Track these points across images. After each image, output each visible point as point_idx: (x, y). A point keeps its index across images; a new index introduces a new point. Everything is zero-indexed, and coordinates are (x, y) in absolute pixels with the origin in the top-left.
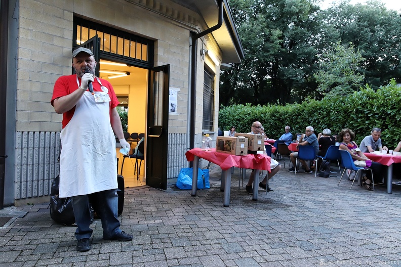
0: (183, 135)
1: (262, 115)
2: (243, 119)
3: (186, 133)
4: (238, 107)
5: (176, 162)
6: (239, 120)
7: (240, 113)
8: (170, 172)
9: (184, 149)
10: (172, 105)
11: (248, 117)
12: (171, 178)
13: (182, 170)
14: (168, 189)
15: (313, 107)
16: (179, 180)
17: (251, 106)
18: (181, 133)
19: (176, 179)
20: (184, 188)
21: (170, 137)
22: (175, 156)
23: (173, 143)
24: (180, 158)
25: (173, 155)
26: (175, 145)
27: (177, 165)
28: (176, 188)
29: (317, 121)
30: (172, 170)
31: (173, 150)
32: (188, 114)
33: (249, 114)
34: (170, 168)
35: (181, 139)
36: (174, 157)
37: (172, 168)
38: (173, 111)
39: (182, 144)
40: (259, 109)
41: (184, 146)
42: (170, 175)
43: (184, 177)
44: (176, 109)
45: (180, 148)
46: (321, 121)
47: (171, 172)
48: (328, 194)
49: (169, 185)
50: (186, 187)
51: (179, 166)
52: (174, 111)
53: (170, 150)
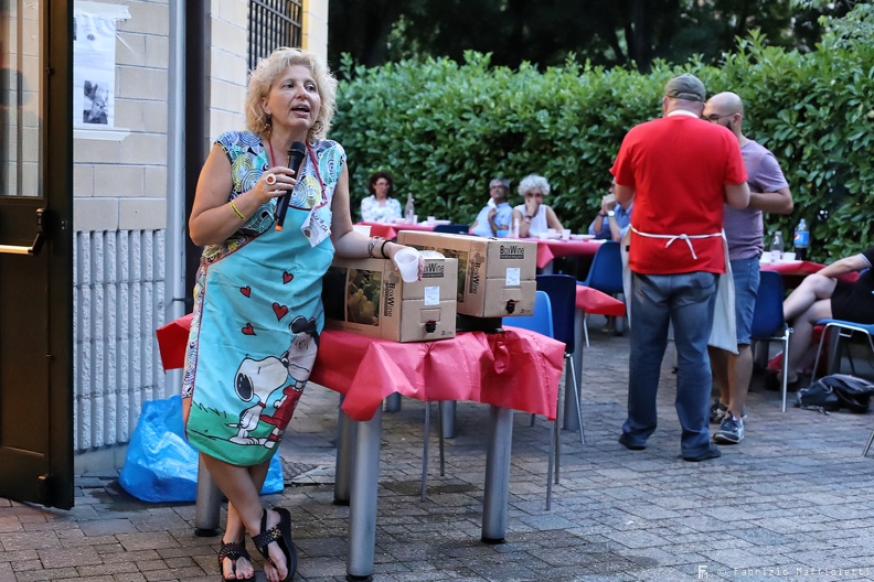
0: (149, 235)
1: (543, 116)
2: (452, 130)
3: (162, 224)
4: (427, 69)
5: (118, 368)
6: (429, 137)
7: (436, 104)
8: (87, 420)
9: (157, 306)
10: (90, 90)
11: (475, 122)
12: (95, 449)
13: (150, 409)
14: (83, 502)
15: (771, 85)
16: (133, 456)
17: (490, 68)
18: (137, 227)
19: (121, 452)
20: (157, 497)
21: (82, 250)
22: (113, 343)
23: (100, 277)
24: (137, 348)
25: (99, 333)
26: (112, 288)
27: (125, 382)
28: (120, 495)
29: (788, 152)
30: (101, 410)
31: (100, 310)
32: (170, 134)
33: (478, 109)
34: (87, 402)
35: (137, 255)
36: (106, 348)
37: (100, 400)
38: (96, 121)
39: (143, 282)
40: (528, 84)
41: (154, 293)
42: (87, 435)
43: (160, 445)
44: (110, 111)
45: (137, 302)
46: (808, 152)
47: (94, 422)
48: (817, 499)
49: (87, 481)
50: (170, 493)
51: (130, 391)
52: (100, 119)
53: (87, 311)
